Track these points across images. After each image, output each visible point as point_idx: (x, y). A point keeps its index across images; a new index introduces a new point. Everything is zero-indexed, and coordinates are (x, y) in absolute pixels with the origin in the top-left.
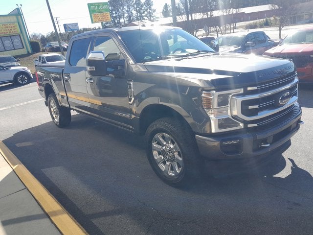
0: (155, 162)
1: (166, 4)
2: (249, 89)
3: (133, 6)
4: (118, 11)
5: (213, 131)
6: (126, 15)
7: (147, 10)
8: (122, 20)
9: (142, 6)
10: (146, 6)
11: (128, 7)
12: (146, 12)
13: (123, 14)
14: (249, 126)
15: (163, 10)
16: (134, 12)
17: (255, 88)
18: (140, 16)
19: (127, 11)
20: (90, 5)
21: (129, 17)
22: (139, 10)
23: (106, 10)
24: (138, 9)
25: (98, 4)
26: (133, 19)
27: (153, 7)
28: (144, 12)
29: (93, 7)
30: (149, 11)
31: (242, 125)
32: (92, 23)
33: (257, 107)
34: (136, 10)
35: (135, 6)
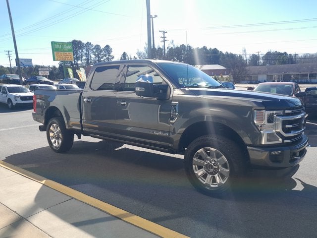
0: (195, 176)
1: (125, 53)
2: (287, 111)
3: (92, 50)
4: (76, 53)
5: (263, 143)
6: (84, 58)
7: (105, 55)
8: (79, 62)
9: (101, 51)
10: (105, 52)
11: (86, 50)
12: (104, 58)
13: (82, 56)
14: (285, 141)
15: (121, 58)
16: (93, 56)
17: (290, 111)
18: (98, 60)
19: (86, 54)
20: (53, 43)
21: (88, 60)
22: (98, 54)
23: (69, 50)
24: (96, 53)
25: (63, 44)
26: (91, 62)
27: (112, 54)
28: (103, 57)
29: (56, 46)
30: (107, 56)
31: (281, 140)
32: (54, 60)
33: (290, 126)
34: (95, 55)
35: (94, 51)
